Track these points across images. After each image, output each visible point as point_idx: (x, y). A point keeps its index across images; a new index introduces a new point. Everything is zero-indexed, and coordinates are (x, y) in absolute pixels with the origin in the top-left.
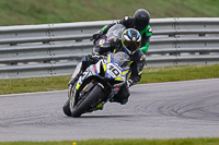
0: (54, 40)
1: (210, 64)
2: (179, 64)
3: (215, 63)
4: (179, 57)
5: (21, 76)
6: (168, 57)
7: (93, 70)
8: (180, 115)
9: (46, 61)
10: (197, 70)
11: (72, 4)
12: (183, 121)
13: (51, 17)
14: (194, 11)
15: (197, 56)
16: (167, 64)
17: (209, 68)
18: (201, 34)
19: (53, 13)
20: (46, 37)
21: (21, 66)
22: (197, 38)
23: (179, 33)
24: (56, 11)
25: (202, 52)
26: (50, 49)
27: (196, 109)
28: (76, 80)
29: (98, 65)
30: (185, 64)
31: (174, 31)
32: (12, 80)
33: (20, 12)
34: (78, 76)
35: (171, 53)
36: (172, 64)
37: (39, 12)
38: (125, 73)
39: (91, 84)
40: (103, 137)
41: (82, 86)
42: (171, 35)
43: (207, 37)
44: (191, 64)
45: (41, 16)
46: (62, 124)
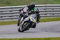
0: (13, 11)
1: (55, 17)
2: (47, 17)
3: (56, 17)
4: (47, 15)
5: (4, 21)
6: (44, 15)
7: (27, 19)
8: (47, 31)
9: (11, 16)
10: (52, 19)
11: (18, 1)
12: (48, 33)
13: (12, 4)
14: (51, 3)
15: (52, 15)
16: (44, 17)
17: (55, 18)
18: (53, 9)
19: (13, 3)
20: (11, 10)
21: (4, 18)
22: (52, 10)
23: (47, 9)
24: (14, 3)
25: (53, 14)
26: (12, 13)
27: (52, 30)
28: (22, 22)
29: (28, 18)
30: (48, 17)
31: (45, 8)
32: (1, 22)
33: (4, 3)
34: (22, 21)
35: (45, 14)
36: (45, 17)
37: (9, 3)
38: (35, 20)
39: (26, 23)
40: (26, 37)
41: (24, 24)
42: (44, 9)
43: (54, 10)
44: (50, 17)
45: (9, 4)
46: (15, 34)
